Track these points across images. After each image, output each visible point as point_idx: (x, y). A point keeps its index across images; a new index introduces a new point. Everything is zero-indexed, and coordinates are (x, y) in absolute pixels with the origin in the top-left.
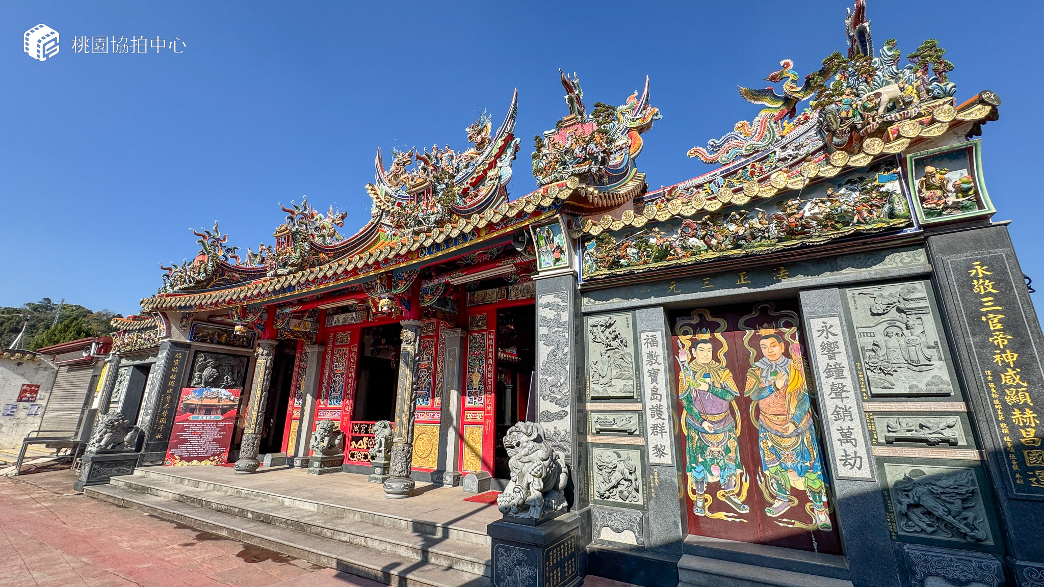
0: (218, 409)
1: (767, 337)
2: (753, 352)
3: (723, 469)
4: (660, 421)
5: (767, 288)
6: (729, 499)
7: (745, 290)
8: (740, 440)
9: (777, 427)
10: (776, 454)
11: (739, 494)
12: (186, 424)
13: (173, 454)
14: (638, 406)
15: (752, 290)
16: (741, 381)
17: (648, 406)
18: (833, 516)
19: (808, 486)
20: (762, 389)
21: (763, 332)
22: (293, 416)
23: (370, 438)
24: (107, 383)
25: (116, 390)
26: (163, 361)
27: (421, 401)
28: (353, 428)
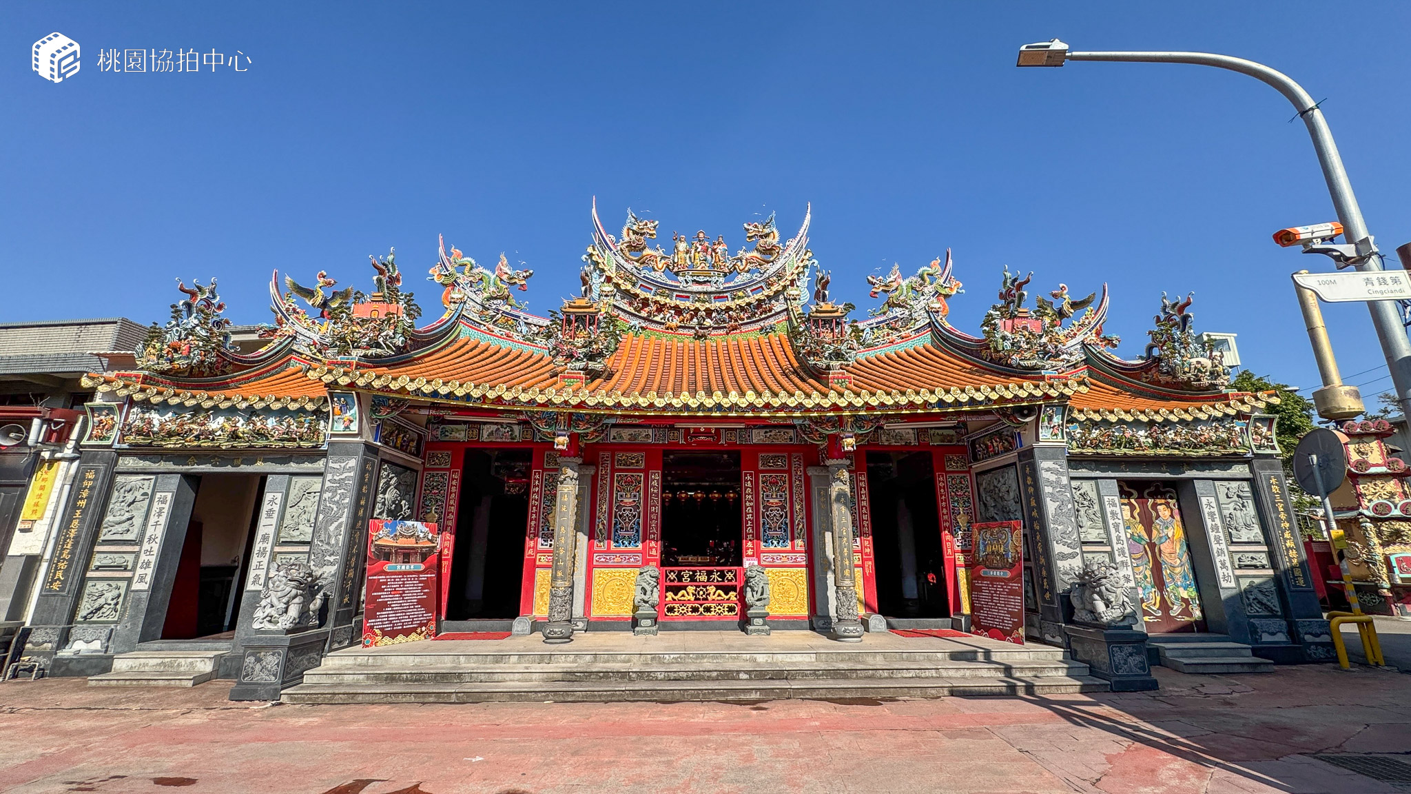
0: (416, 553)
1: (1161, 504)
2: (1154, 514)
3: (1144, 589)
4: (1124, 559)
5: (1180, 476)
6: (1149, 607)
7: (1168, 475)
8: (1152, 570)
9: (1170, 561)
10: (1172, 578)
11: (1155, 604)
12: (382, 578)
13: (372, 627)
14: (1108, 549)
15: (1172, 476)
16: (1150, 534)
17: (1116, 548)
18: (1202, 611)
19: (1189, 596)
20: (1161, 537)
21: (1158, 501)
22: (538, 563)
23: (699, 586)
24: (82, 503)
25: (117, 519)
26: (352, 474)
27: (775, 543)
28: (667, 576)
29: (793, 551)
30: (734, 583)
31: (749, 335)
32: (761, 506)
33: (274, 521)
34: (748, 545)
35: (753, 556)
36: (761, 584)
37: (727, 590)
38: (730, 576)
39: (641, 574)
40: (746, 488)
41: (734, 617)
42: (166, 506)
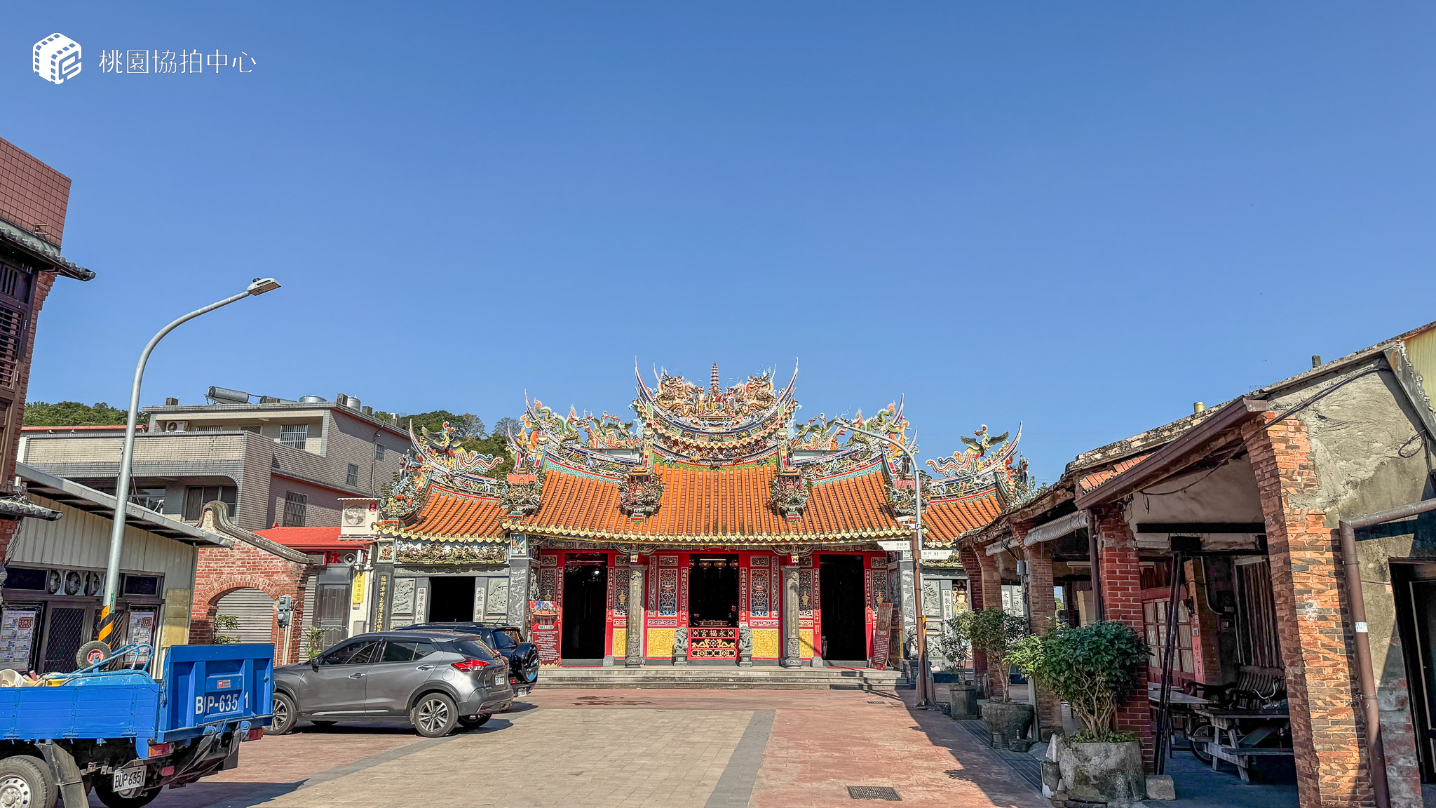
0: (549, 619)
14: (941, 620)
22: (614, 625)
23: (712, 639)
24: (383, 594)
25: (400, 602)
26: (524, 577)
27: (759, 613)
28: (692, 633)
29: (770, 618)
30: (733, 637)
31: (749, 466)
32: (751, 590)
33: (483, 603)
34: (742, 614)
35: (745, 621)
36: (748, 638)
37: (729, 641)
38: (731, 633)
39: (677, 631)
40: (742, 578)
41: (733, 658)
42: (424, 595)
